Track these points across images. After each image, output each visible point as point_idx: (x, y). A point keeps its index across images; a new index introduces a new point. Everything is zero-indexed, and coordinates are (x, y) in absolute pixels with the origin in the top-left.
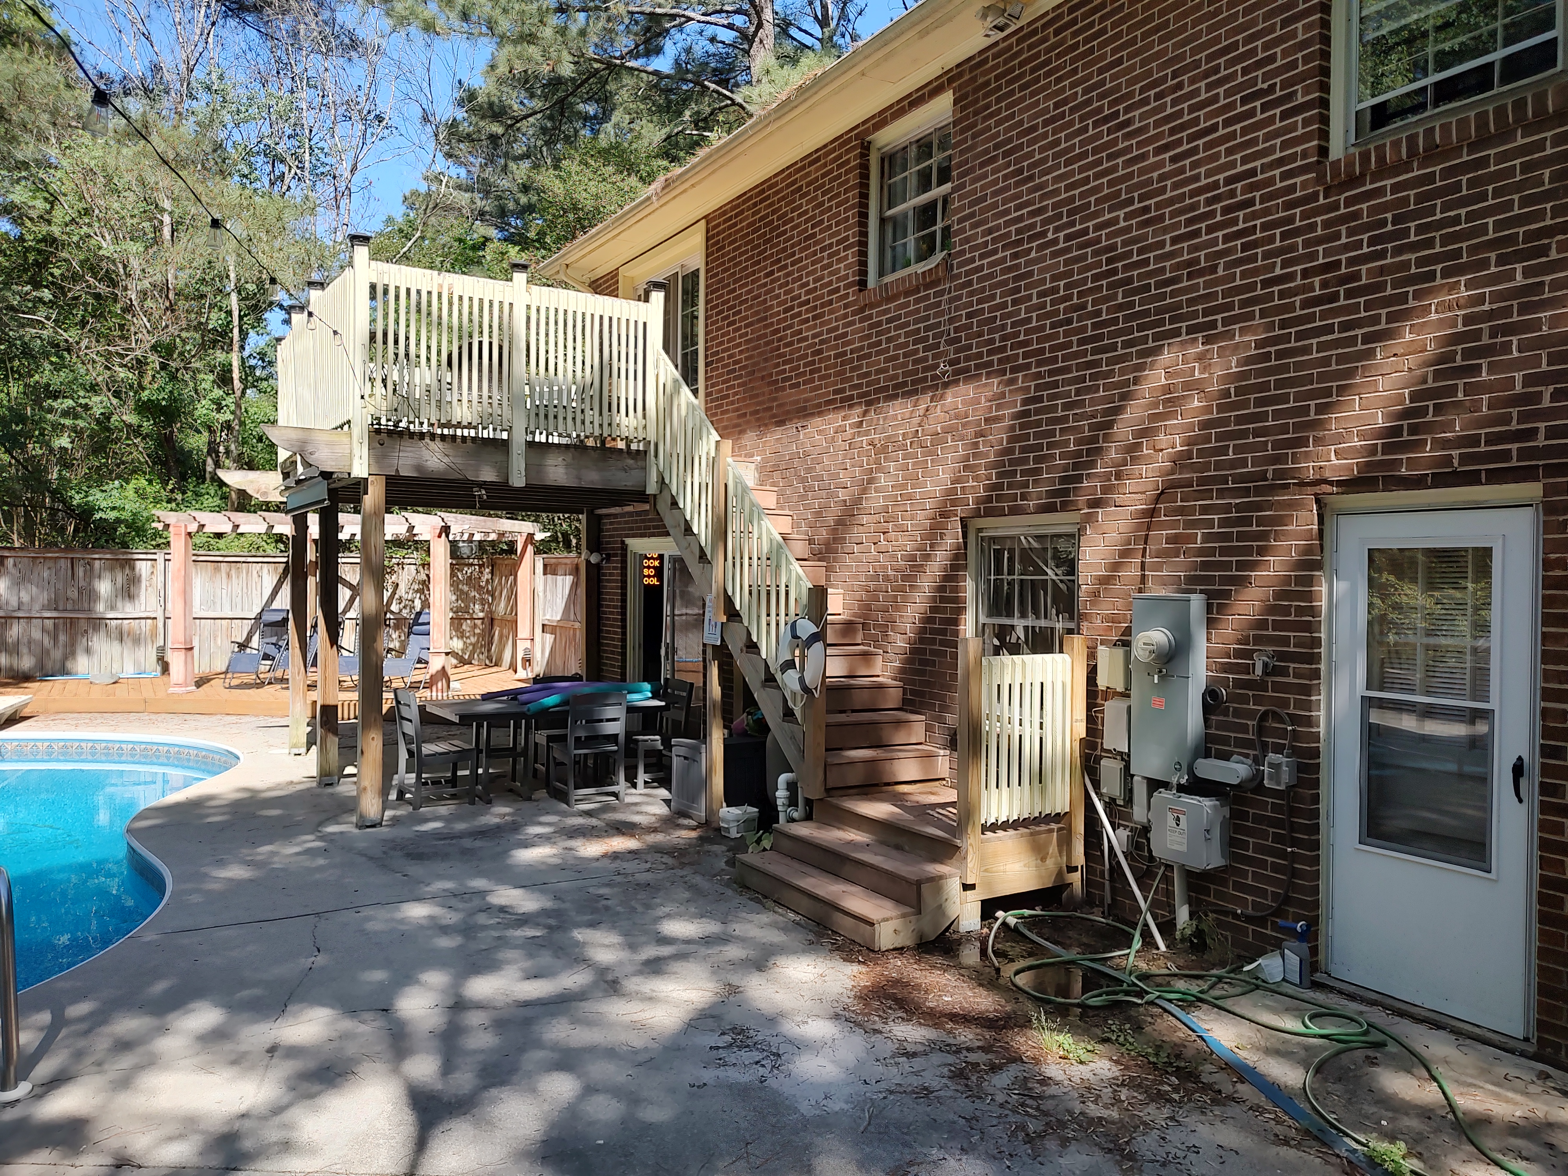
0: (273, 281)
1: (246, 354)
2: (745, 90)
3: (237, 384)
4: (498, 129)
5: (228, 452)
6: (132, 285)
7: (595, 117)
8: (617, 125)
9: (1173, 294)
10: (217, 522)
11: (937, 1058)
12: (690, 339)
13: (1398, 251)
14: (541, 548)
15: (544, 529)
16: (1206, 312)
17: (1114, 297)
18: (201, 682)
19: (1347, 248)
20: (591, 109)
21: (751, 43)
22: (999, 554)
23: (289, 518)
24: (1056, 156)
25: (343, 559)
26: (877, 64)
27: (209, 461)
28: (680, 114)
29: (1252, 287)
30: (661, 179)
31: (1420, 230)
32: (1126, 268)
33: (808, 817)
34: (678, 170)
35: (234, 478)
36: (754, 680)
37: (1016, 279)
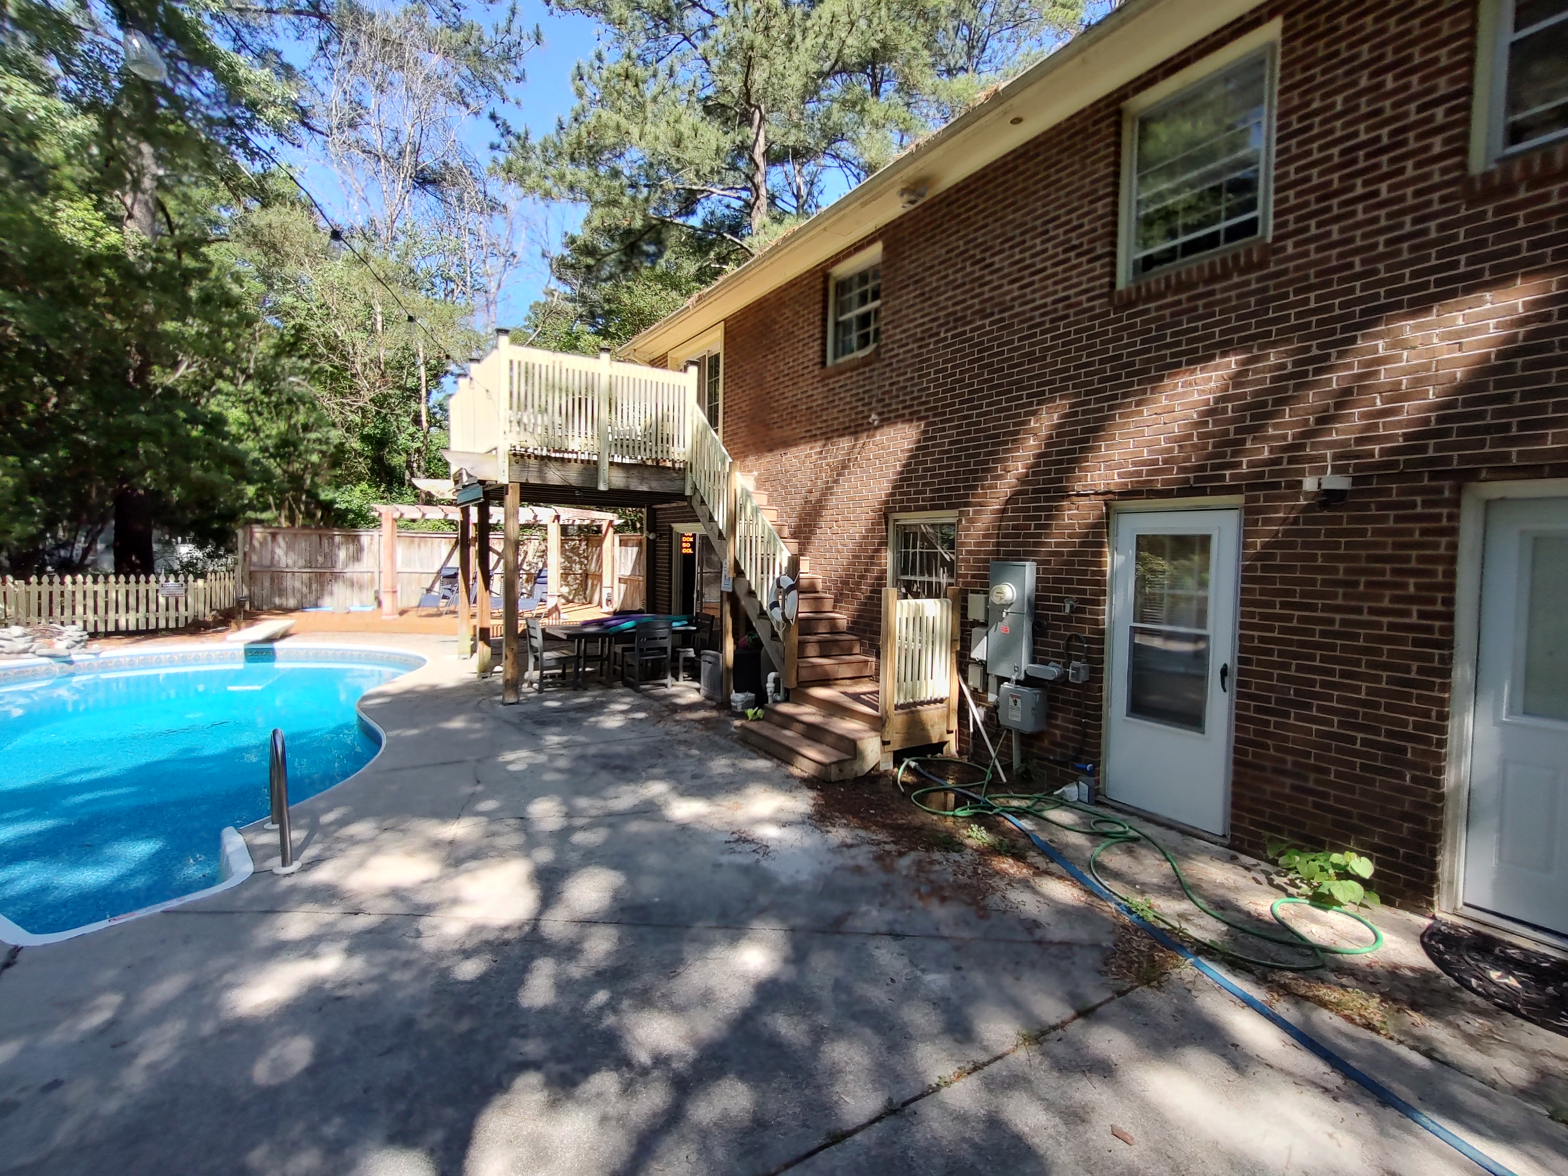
0: (448, 357)
1: (430, 404)
2: (748, 239)
3: (425, 424)
4: (590, 261)
5: (419, 467)
6: (358, 360)
7: (654, 254)
8: (667, 261)
9: (1018, 373)
10: (412, 512)
11: (866, 848)
12: (713, 396)
13: (1159, 348)
14: (618, 530)
15: (620, 517)
16: (1039, 385)
17: (983, 374)
18: (402, 613)
19: (1127, 346)
20: (651, 249)
21: (752, 208)
22: (906, 536)
23: (458, 509)
24: (947, 284)
25: (492, 535)
26: (834, 224)
27: (407, 473)
28: (707, 253)
29: (1067, 370)
30: (695, 295)
31: (1173, 335)
32: (990, 356)
33: (786, 700)
34: (707, 290)
35: (424, 484)
36: (753, 614)
37: (921, 362)
